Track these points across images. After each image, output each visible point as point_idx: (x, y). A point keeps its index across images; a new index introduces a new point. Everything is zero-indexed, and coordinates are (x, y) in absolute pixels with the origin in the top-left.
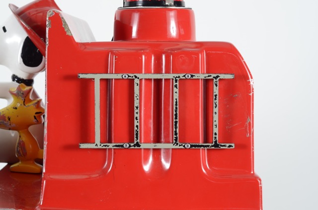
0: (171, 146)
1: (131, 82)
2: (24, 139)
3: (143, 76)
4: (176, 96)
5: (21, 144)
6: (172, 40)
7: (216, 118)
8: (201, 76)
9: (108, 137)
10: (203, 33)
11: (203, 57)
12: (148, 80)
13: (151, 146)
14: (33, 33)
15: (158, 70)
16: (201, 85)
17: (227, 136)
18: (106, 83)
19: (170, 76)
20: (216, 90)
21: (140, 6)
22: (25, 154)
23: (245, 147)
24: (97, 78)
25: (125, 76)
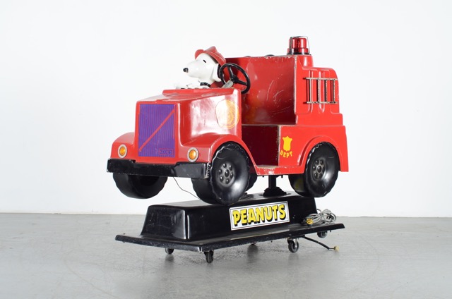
4: (327, 85)
7: (334, 93)
20: (334, 84)
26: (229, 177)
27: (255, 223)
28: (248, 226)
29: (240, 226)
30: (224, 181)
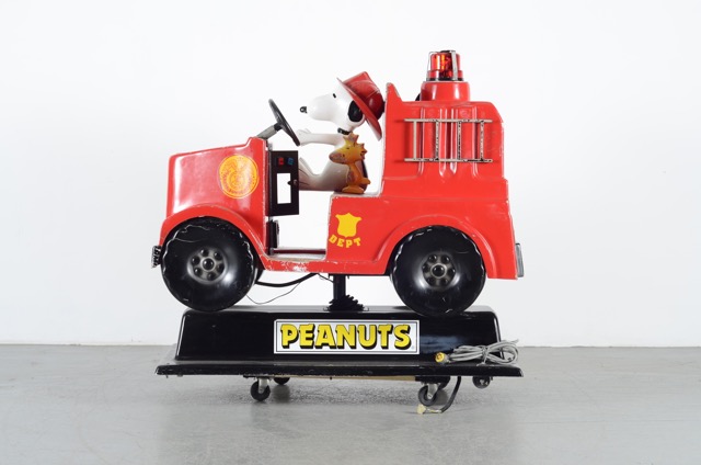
0: (456, 160)
1: (434, 124)
2: (353, 169)
3: (441, 120)
4: (460, 132)
5: (351, 174)
6: (456, 101)
7: (482, 144)
8: (474, 120)
9: (420, 155)
10: (474, 97)
11: (475, 110)
12: (444, 123)
13: (445, 160)
14: (358, 98)
15: (449, 117)
16: (474, 126)
17: (488, 155)
18: (420, 124)
19: (456, 120)
20: (482, 129)
21: (437, 81)
22: (353, 180)
23: (498, 163)
24: (415, 121)
25: (431, 120)
26: (213, 270)
27: (331, 347)
28: (314, 351)
29: (295, 348)
30: (204, 275)
